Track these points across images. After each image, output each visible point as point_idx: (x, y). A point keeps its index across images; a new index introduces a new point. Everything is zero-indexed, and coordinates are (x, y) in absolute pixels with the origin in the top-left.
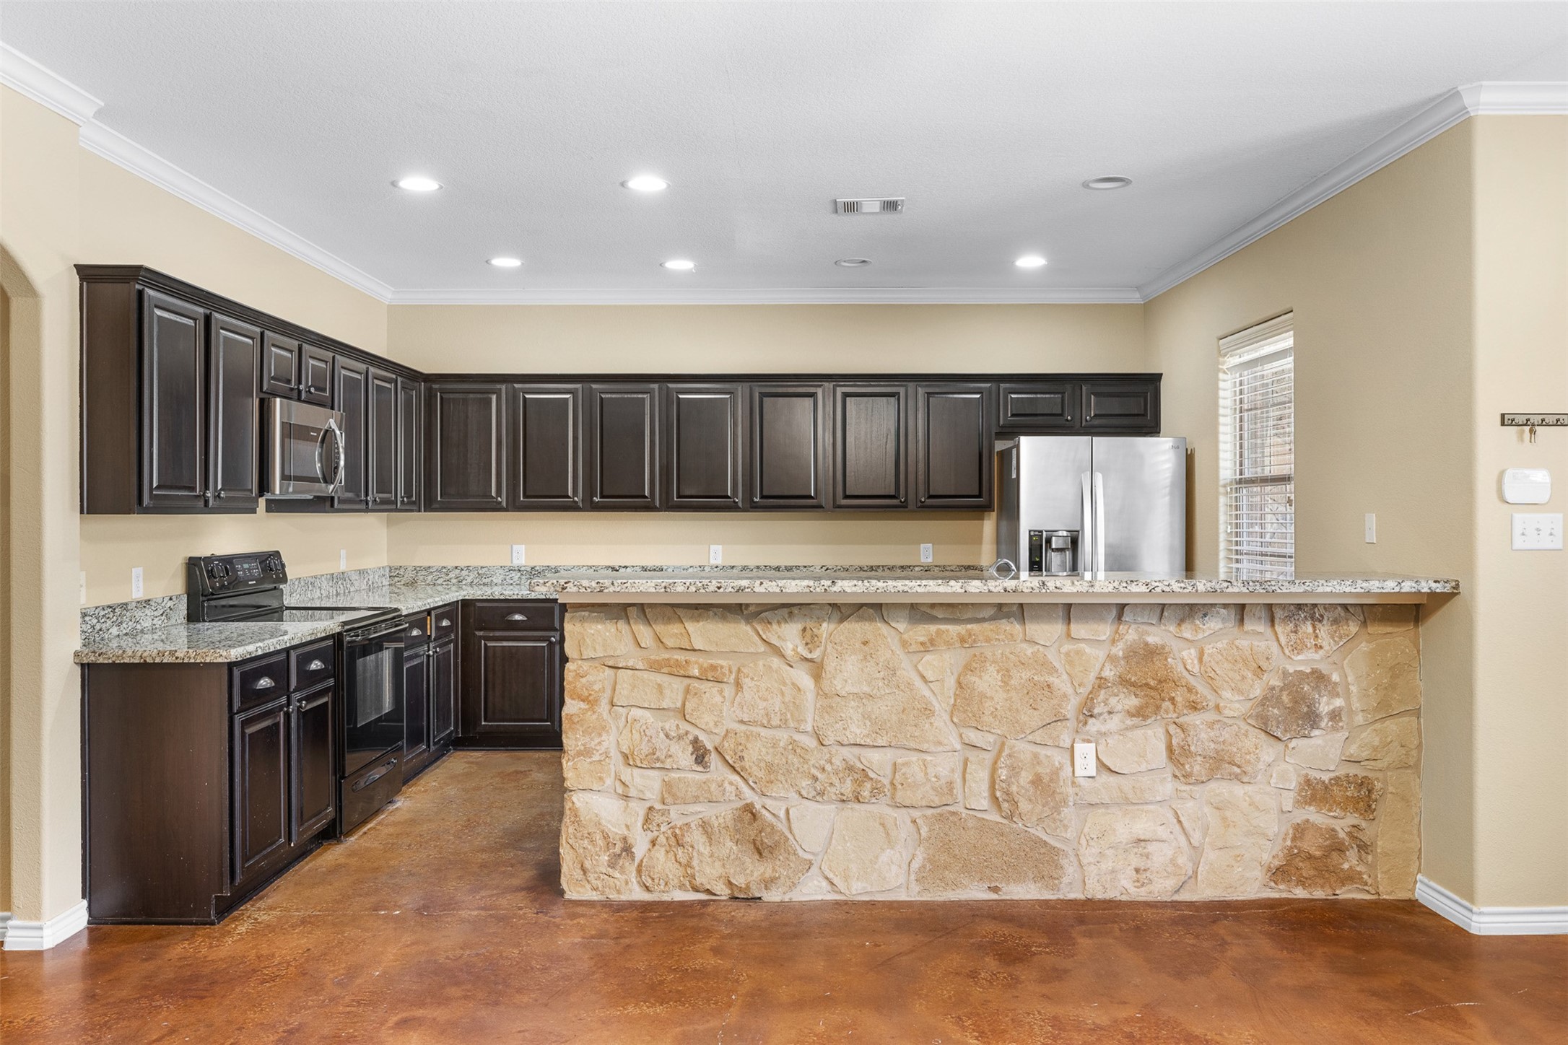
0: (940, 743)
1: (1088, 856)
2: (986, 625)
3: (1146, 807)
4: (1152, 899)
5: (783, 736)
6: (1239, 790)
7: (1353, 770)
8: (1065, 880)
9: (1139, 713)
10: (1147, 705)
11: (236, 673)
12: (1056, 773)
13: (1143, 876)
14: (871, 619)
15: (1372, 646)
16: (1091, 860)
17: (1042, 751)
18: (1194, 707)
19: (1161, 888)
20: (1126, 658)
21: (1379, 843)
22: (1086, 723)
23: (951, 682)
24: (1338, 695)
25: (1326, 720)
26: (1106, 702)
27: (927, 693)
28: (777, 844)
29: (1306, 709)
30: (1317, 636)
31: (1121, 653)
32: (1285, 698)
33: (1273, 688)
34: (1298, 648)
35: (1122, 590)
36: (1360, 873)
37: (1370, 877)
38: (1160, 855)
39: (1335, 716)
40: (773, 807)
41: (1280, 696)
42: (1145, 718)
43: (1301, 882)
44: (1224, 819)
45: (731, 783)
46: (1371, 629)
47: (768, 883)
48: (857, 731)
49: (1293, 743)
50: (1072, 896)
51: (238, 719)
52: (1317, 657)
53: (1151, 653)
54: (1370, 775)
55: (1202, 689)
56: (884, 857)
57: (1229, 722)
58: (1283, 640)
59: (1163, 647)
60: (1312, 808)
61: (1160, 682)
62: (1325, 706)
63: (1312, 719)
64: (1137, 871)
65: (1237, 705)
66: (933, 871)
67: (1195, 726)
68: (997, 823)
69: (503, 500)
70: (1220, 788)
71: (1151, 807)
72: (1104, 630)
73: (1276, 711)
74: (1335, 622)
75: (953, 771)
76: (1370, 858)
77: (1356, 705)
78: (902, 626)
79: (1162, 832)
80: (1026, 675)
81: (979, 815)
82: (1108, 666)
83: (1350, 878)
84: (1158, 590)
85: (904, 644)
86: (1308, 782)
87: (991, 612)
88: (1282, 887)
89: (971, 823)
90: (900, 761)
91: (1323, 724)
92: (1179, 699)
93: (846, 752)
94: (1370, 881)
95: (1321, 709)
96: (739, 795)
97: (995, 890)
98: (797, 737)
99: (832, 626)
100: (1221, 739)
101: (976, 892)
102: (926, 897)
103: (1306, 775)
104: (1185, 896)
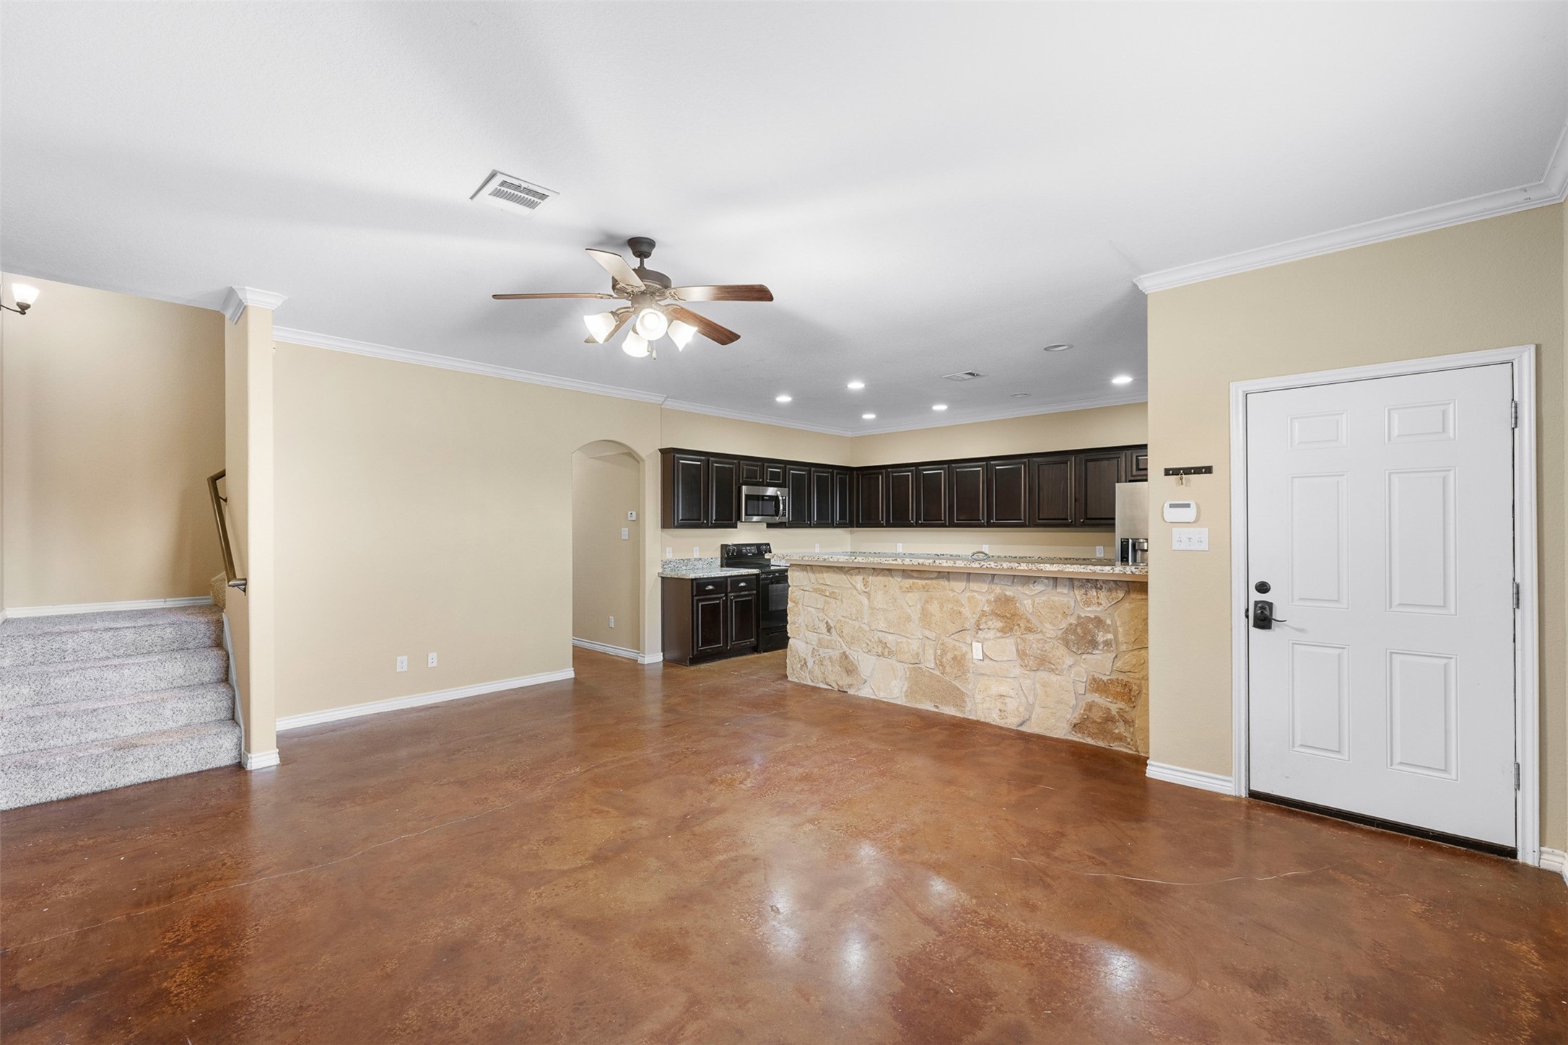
0: (913, 634)
1: (979, 698)
2: (934, 581)
3: (1006, 679)
4: (1006, 726)
5: (857, 624)
6: (1054, 678)
7: (1121, 677)
8: (967, 709)
9: (1001, 630)
10: (1006, 627)
11: (694, 582)
12: (964, 655)
13: (1003, 714)
14: (887, 576)
15: (1132, 606)
16: (980, 701)
17: (957, 644)
18: (1030, 630)
19: (1011, 722)
20: (995, 601)
21: (1136, 722)
22: (977, 633)
23: (919, 606)
24: (1110, 632)
25: (1102, 646)
26: (986, 622)
27: (909, 611)
28: (854, 670)
29: (1090, 638)
30: (1098, 598)
31: (993, 599)
32: (1079, 630)
33: (1071, 624)
34: (1088, 603)
35: (968, 566)
36: (1125, 737)
37: (1132, 740)
38: (1012, 704)
39: (1107, 643)
40: (853, 655)
41: (1076, 630)
42: (1005, 633)
43: (1090, 735)
44: (1046, 692)
45: (839, 642)
46: (1133, 596)
47: (850, 686)
48: (882, 625)
49: (1084, 656)
50: (970, 717)
51: (696, 598)
52: (1099, 609)
53: (1008, 600)
54: (1131, 681)
55: (1034, 620)
56: (893, 683)
57: (1048, 640)
58: (1079, 598)
59: (1014, 598)
60: (1097, 695)
61: (1012, 616)
62: (1101, 638)
63: (1093, 644)
64: (1001, 711)
65: (1052, 632)
66: (911, 693)
67: (1030, 640)
68: (938, 676)
69: (884, 522)
70: (1042, 675)
71: (1009, 680)
72: (984, 587)
73: (1073, 637)
74: (1110, 590)
75: (918, 648)
76: (1132, 729)
77: (1121, 639)
78: (899, 580)
79: (1012, 693)
80: (950, 606)
81: (931, 670)
82: (986, 605)
83: (1120, 738)
84: (985, 566)
85: (901, 587)
86: (1094, 679)
87: (936, 575)
88: (1079, 735)
89: (927, 674)
90: (899, 641)
91: (1100, 648)
92: (1022, 625)
93: (880, 634)
94: (1131, 743)
95: (1099, 639)
96: (841, 647)
97: (937, 707)
98: (862, 625)
99: (874, 578)
100: (1044, 649)
101: (928, 706)
102: (908, 705)
103: (1094, 676)
104: (1023, 729)
